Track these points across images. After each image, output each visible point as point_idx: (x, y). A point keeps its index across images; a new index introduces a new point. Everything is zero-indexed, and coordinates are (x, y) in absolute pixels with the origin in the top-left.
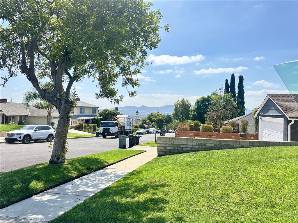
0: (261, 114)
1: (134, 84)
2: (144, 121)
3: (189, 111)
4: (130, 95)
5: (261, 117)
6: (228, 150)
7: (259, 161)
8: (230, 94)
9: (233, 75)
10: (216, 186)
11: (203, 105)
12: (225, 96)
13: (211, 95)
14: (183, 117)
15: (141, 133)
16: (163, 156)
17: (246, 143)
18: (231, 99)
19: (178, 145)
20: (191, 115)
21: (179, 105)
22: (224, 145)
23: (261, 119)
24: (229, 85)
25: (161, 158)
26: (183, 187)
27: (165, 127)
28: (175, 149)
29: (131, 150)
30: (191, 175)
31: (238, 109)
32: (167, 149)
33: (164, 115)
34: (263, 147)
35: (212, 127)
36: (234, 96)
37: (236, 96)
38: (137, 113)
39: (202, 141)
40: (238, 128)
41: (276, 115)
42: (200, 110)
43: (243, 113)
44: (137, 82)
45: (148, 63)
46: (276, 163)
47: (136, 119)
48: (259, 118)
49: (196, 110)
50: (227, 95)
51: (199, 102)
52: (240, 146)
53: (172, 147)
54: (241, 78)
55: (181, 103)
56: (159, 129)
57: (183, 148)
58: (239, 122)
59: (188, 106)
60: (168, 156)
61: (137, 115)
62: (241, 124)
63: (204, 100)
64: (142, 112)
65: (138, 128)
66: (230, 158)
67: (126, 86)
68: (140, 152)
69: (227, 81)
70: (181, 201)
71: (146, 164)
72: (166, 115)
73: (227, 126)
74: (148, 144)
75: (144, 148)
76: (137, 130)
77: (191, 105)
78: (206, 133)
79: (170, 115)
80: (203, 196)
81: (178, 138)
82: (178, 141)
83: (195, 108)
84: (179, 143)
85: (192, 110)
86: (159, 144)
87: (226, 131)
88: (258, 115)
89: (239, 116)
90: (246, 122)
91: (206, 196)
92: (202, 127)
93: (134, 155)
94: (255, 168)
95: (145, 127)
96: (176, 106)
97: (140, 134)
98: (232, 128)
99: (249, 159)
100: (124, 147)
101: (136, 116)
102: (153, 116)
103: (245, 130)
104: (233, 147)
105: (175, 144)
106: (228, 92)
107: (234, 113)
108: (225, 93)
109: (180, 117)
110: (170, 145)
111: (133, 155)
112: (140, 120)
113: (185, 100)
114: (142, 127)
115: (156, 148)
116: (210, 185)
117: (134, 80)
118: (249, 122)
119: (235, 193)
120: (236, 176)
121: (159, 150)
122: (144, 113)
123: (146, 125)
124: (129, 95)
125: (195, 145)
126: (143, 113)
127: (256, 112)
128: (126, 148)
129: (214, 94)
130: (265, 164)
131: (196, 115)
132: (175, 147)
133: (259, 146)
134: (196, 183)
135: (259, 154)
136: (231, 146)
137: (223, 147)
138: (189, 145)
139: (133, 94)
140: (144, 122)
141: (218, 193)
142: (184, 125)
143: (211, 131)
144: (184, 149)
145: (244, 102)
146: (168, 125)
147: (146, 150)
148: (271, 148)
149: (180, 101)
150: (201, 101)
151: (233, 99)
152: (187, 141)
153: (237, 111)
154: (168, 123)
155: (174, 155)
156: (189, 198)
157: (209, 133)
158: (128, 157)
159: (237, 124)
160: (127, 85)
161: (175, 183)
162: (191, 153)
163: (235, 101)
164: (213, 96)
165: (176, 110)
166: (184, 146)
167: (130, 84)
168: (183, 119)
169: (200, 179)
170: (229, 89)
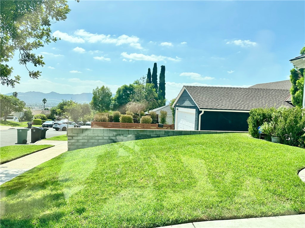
0: (177, 105)
1: (38, 62)
2: (54, 110)
3: (110, 100)
4: (32, 76)
5: (178, 108)
6: (145, 139)
7: (170, 148)
8: (152, 84)
9: (155, 64)
10: (126, 174)
11: (125, 94)
12: (147, 86)
13: (134, 84)
14: (102, 107)
15: (50, 126)
16: (74, 150)
17: (161, 132)
18: (153, 90)
19: (93, 136)
20: (112, 105)
21: (99, 92)
22: (142, 134)
23: (177, 109)
24: (152, 74)
25: (71, 153)
26: (92, 179)
27: (82, 118)
28: (90, 141)
29: (33, 146)
30: (103, 166)
31: (159, 100)
32: (80, 142)
33: (80, 105)
34: (176, 136)
35: (131, 117)
36: (156, 86)
37: (157, 86)
38: (44, 100)
39: (120, 132)
40: (158, 119)
41: (190, 106)
42: (122, 100)
43: (163, 104)
44: (40, 59)
45: (56, 38)
46: (184, 149)
47: (43, 109)
48: (176, 109)
49: (117, 99)
50: (149, 85)
51: (121, 91)
52: (156, 136)
53: (86, 139)
54: (163, 68)
55: (100, 91)
56: (73, 120)
57: (98, 140)
58: (159, 113)
59: (109, 94)
60: (81, 149)
61: (45, 103)
62: (160, 115)
63: (126, 89)
64: (51, 100)
65: (45, 119)
66: (145, 147)
67: (25, 63)
68: (45, 148)
69: (149, 70)
70: (87, 193)
71: (52, 159)
72: (82, 104)
73: (147, 116)
74: (57, 138)
75: (52, 142)
76: (44, 122)
77: (111, 94)
78: (126, 124)
79: (87, 105)
80: (110, 185)
81: (93, 129)
82: (93, 132)
83: (116, 97)
84: (94, 135)
85: (113, 99)
86: (71, 136)
87: (146, 122)
88: (175, 106)
89: (159, 107)
90: (165, 113)
91: (114, 184)
92: (122, 117)
93: (37, 150)
94: (165, 154)
95: (55, 119)
96: (95, 94)
97: (48, 127)
98: (151, 119)
99: (162, 147)
100: (25, 142)
101: (43, 105)
102: (65, 105)
103: (163, 120)
104: (150, 137)
105: (89, 136)
106: (150, 82)
107: (155, 104)
108: (147, 82)
109: (99, 106)
110: (84, 138)
111: (35, 151)
112: (48, 109)
113: (105, 88)
114: (51, 118)
115: (67, 142)
116: (120, 173)
117: (37, 57)
118: (168, 113)
119: (142, 178)
120: (146, 163)
121: (70, 144)
122: (55, 101)
123: (56, 116)
124: (30, 75)
125: (112, 137)
126: (53, 101)
127: (173, 103)
128: (26, 144)
129: (137, 83)
130: (174, 150)
131: (117, 105)
132: (89, 139)
133: (173, 135)
134: (106, 173)
135: (171, 142)
136: (148, 135)
137: (141, 137)
138: (106, 136)
139: (35, 75)
140: (54, 112)
141: (127, 180)
142: (103, 115)
143: (131, 122)
144: (100, 141)
145: (165, 93)
146: (85, 116)
147: (54, 145)
148: (183, 137)
149: (100, 88)
150: (123, 89)
151: (154, 90)
152: (104, 132)
153: (157, 102)
154: (85, 114)
155: (88, 148)
156: (95, 188)
157: (128, 124)
158: (29, 153)
159: (157, 115)
160: (27, 63)
161: (82, 176)
162: (106, 145)
163: (156, 91)
164: (136, 85)
165: (95, 99)
166: (100, 138)
167: (31, 61)
168: (103, 110)
169: (111, 169)
170: (152, 79)
